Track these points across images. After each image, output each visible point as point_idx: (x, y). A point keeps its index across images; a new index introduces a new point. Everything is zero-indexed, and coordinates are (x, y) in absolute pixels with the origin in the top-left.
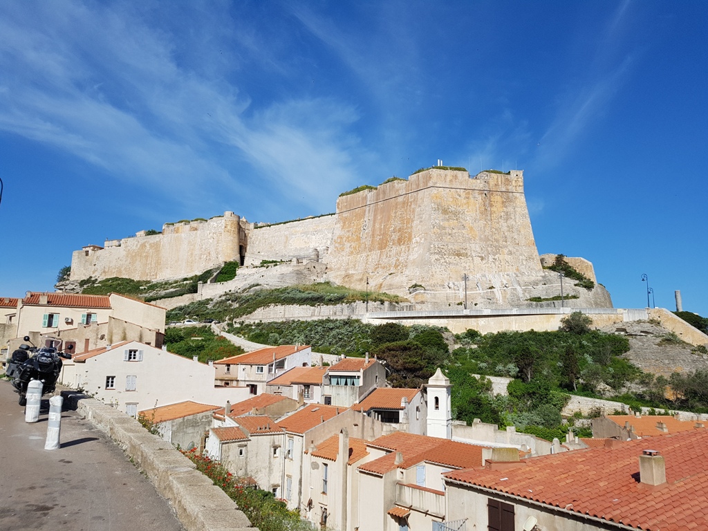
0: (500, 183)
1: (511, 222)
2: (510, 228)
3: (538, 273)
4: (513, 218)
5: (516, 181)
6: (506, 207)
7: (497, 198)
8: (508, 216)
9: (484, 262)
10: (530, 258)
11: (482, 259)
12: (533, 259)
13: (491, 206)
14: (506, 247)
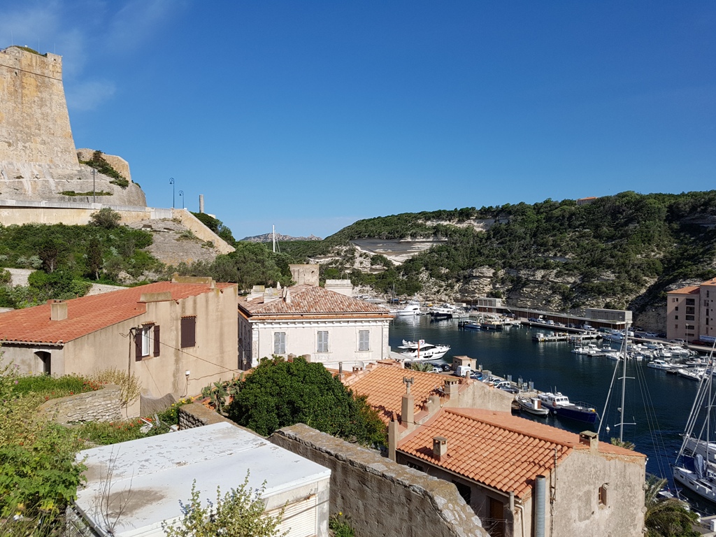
0: (34, 64)
1: (46, 110)
2: (45, 116)
3: (74, 167)
4: (49, 105)
5: (53, 66)
6: (41, 92)
7: (30, 81)
8: (42, 103)
9: (12, 148)
10: (65, 151)
11: (10, 144)
12: (70, 152)
13: (23, 87)
14: (40, 135)
